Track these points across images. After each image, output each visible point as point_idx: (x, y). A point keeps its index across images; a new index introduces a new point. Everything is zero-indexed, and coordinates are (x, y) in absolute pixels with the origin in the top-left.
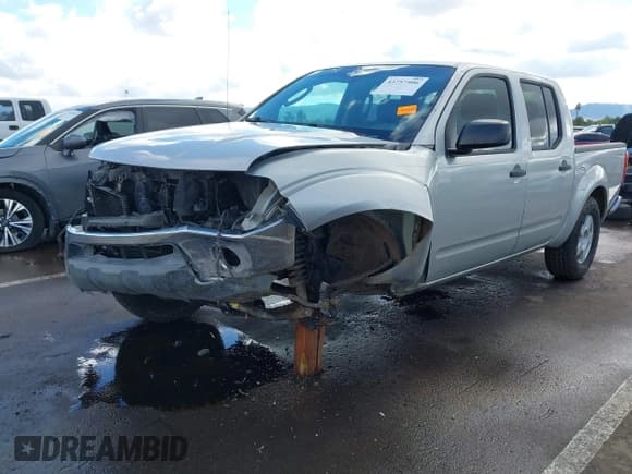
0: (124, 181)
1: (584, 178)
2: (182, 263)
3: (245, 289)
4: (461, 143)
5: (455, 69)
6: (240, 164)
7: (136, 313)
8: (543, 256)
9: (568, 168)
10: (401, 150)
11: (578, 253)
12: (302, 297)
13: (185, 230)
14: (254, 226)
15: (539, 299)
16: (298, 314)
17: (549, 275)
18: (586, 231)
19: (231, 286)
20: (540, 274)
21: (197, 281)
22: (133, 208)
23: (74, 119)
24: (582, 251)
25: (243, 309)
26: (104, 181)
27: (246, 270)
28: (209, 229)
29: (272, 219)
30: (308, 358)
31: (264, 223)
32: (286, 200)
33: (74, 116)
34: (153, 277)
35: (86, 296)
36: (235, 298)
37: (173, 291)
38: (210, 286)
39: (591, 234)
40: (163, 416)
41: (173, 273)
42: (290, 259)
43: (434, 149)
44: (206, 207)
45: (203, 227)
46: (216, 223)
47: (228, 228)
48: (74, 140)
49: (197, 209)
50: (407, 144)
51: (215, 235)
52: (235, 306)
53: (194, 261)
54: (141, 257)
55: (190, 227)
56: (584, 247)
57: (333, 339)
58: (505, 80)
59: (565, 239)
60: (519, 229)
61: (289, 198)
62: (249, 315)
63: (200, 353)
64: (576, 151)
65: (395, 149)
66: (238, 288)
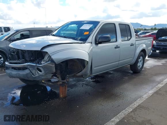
0: (17, 52)
1: (139, 47)
2: (29, 71)
3: (45, 78)
4: (99, 41)
5: (100, 22)
6: (39, 49)
7: (24, 83)
8: (130, 67)
9: (133, 45)
10: (83, 44)
11: (138, 66)
12: (60, 79)
13: (29, 64)
14: (44, 63)
15: (127, 78)
16: (59, 83)
17: (132, 72)
18: (141, 61)
19: (41, 77)
20: (130, 71)
21: (33, 76)
22: (19, 58)
23: (14, 33)
24: (139, 66)
25: (45, 82)
26: (13, 52)
27: (43, 73)
28: (34, 63)
29: (48, 61)
30: (63, 94)
31: (46, 62)
32: (51, 57)
33: (14, 32)
34: (23, 75)
35: (11, 79)
36: (43, 79)
37: (28, 78)
38: (36, 77)
39: (142, 61)
40: (25, 107)
41: (27, 74)
42: (54, 70)
43: (92, 43)
44: (34, 58)
45: (33, 63)
46: (36, 62)
47: (38, 63)
48: (13, 39)
49: (32, 59)
50: (85, 42)
51: (35, 65)
52: (43, 81)
53: (32, 71)
54: (21, 70)
55: (30, 63)
56: (140, 65)
57: (72, 89)
58: (114, 24)
59: (134, 63)
60: (119, 61)
61: (52, 56)
62: (47, 84)
63: (38, 92)
64: (136, 41)
65: (81, 44)
66: (43, 77)
